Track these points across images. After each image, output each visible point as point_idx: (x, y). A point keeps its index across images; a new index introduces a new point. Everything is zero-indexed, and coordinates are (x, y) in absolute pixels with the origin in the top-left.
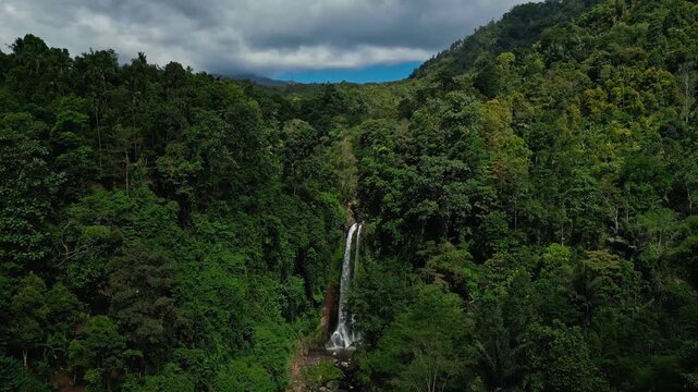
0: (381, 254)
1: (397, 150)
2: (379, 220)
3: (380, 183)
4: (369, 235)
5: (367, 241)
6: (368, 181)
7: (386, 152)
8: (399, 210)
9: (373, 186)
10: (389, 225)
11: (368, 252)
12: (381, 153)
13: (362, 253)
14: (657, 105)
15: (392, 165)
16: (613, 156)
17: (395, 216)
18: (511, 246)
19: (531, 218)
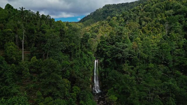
1: (107, 41)
4: (101, 63)
6: (99, 48)
7: (104, 41)
8: (110, 56)
9: (101, 50)
10: (108, 60)
11: (100, 67)
12: (103, 41)
15: (106, 45)
19: (144, 57)
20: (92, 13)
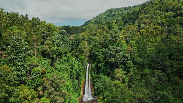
0: (97, 72)
1: (100, 44)
2: (96, 63)
3: (96, 53)
4: (93, 67)
5: (93, 69)
6: (92, 52)
7: (97, 45)
8: (102, 60)
9: (94, 54)
10: (100, 65)
11: (93, 72)
12: (96, 45)
13: (91, 73)
14: (159, 34)
15: (99, 48)
16: (151, 46)
17: (102, 62)
18: (134, 70)
19: (139, 62)
20: (95, 17)
